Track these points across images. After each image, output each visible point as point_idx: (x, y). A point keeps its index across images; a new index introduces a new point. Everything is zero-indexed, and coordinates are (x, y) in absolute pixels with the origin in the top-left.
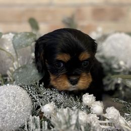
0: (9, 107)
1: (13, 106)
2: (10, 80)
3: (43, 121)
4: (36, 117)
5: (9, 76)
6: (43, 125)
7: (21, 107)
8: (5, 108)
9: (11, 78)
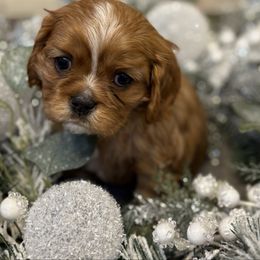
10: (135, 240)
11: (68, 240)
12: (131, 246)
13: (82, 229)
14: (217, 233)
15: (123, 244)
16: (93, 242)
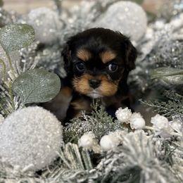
10: (70, 146)
11: (21, 142)
12: (67, 149)
13: (30, 136)
14: (121, 145)
15: (62, 148)
16: (37, 144)
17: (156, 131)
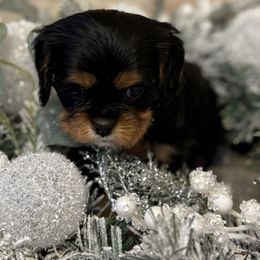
0: (46, 202)
1: (55, 200)
2: (28, 130)
3: (112, 227)
4: (97, 218)
5: (25, 121)
6: (112, 234)
7: (69, 200)
8: (39, 205)
9: (29, 126)
17: (243, 224)
